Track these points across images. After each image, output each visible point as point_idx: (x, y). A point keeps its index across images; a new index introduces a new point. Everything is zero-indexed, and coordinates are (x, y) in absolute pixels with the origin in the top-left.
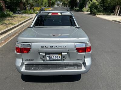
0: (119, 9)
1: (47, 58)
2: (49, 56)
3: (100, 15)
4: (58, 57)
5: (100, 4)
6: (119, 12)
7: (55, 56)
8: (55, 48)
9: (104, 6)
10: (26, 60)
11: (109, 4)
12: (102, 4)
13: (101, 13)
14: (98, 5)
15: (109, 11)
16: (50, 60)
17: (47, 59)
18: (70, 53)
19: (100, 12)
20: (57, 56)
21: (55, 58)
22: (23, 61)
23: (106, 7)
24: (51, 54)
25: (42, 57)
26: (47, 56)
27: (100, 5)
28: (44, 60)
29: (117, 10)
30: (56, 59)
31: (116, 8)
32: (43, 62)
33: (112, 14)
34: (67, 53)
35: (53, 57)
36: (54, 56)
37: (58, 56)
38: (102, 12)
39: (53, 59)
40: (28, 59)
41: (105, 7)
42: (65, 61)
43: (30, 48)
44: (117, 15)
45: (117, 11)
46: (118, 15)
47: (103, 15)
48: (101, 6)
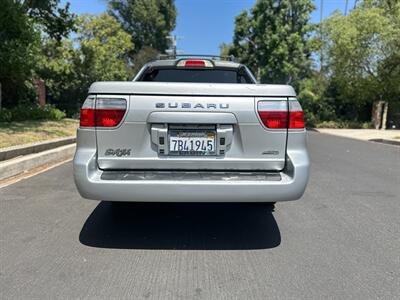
0: (386, 111)
1: (172, 144)
2: (177, 139)
3: (328, 127)
4: (205, 144)
5: (325, 99)
6: (388, 118)
7: (195, 139)
8: (197, 109)
9: (337, 103)
10: (109, 153)
11: (351, 97)
12: (330, 99)
13: (332, 123)
14: (318, 100)
15: (354, 118)
16: (181, 153)
17: (172, 149)
18: (241, 128)
19: (328, 120)
20: (201, 140)
21: (195, 148)
22: (97, 155)
23: (344, 107)
24: (184, 134)
25: (157, 141)
26: (172, 138)
27: (327, 101)
28: (161, 153)
29: (378, 114)
30: (200, 150)
31: (376, 108)
32: (157, 158)
33: (365, 125)
34: (231, 129)
35: (189, 144)
36: (192, 139)
37: (206, 140)
38: (334, 120)
39: (190, 148)
40: (115, 149)
41: (341, 107)
42: (226, 159)
43: (125, 111)
44: (380, 127)
45: (379, 118)
46: (384, 126)
47: (339, 128)
48: (330, 103)
